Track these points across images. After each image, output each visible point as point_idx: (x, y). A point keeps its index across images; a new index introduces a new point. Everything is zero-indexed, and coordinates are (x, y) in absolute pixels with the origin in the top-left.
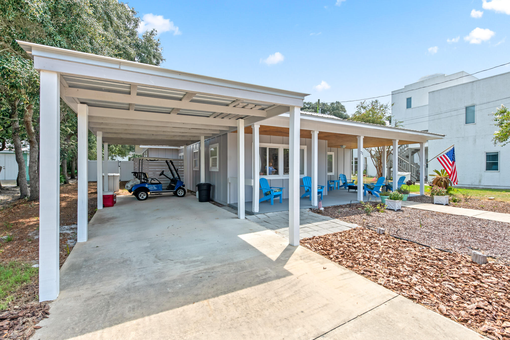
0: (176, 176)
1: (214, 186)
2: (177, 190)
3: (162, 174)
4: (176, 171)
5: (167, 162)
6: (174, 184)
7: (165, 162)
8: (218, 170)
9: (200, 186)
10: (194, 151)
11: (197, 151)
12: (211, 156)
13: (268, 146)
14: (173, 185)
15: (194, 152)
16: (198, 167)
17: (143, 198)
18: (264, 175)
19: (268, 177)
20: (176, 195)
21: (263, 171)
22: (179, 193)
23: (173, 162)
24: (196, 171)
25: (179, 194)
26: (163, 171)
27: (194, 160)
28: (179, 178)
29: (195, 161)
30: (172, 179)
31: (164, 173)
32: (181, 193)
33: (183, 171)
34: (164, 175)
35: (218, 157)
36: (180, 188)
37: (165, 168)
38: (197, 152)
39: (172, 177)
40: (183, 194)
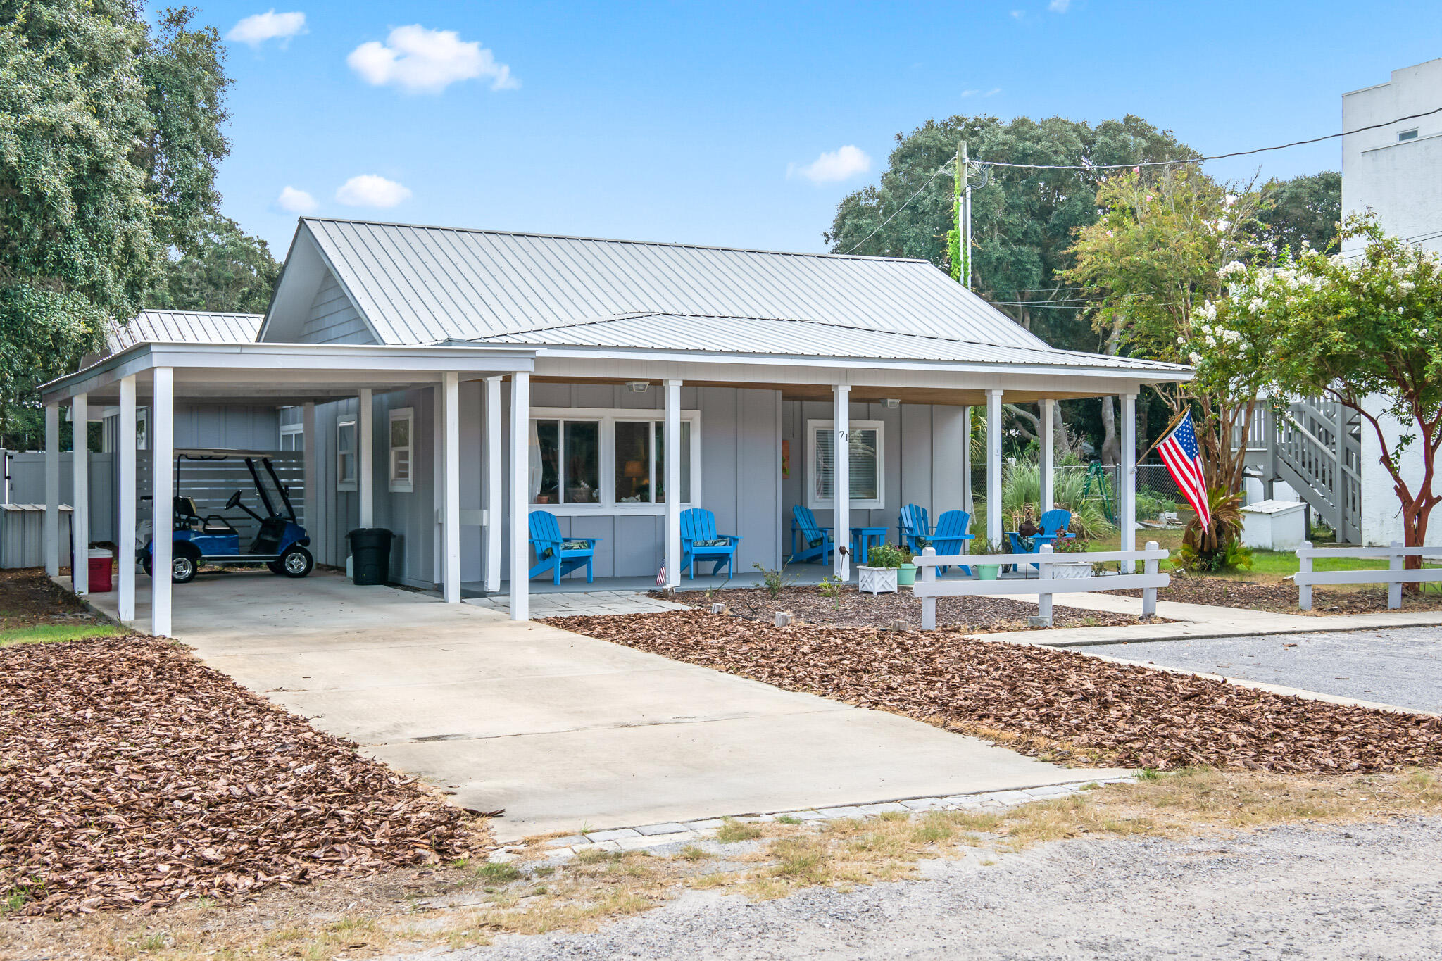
0: (280, 508)
1: (402, 539)
2: (284, 555)
3: (235, 501)
4: (284, 493)
5: (248, 461)
6: (274, 536)
7: (243, 461)
8: (410, 489)
9: (357, 539)
10: (341, 425)
11: (353, 423)
12: (394, 445)
13: (564, 415)
14: (269, 538)
15: (341, 428)
16: (355, 479)
17: (182, 577)
18: (549, 502)
19: (561, 510)
20: (279, 570)
21: (547, 491)
22: (292, 566)
23: (271, 465)
24: (348, 492)
25: (289, 569)
26: (238, 494)
27: (340, 453)
28: (293, 517)
29: (344, 456)
30: (267, 520)
31: (242, 500)
32: (297, 563)
33: (300, 493)
34: (242, 506)
35: (410, 449)
36: (293, 548)
37: (246, 485)
38: (352, 426)
39: (264, 515)
40: (303, 568)
